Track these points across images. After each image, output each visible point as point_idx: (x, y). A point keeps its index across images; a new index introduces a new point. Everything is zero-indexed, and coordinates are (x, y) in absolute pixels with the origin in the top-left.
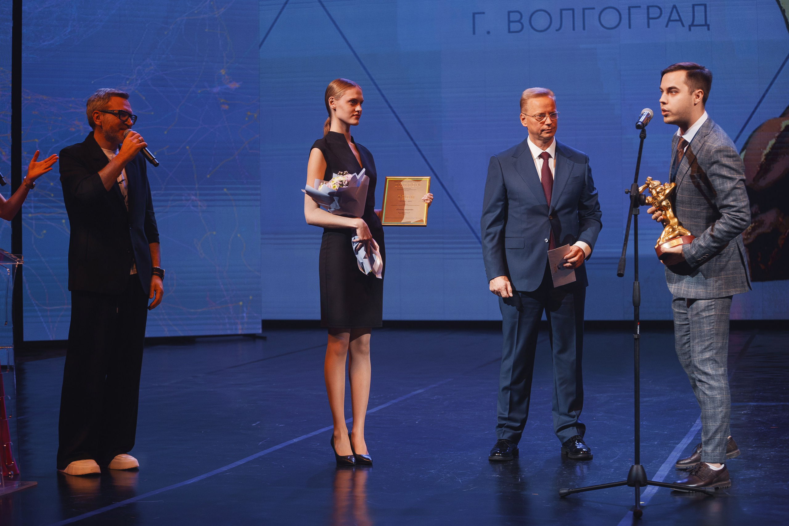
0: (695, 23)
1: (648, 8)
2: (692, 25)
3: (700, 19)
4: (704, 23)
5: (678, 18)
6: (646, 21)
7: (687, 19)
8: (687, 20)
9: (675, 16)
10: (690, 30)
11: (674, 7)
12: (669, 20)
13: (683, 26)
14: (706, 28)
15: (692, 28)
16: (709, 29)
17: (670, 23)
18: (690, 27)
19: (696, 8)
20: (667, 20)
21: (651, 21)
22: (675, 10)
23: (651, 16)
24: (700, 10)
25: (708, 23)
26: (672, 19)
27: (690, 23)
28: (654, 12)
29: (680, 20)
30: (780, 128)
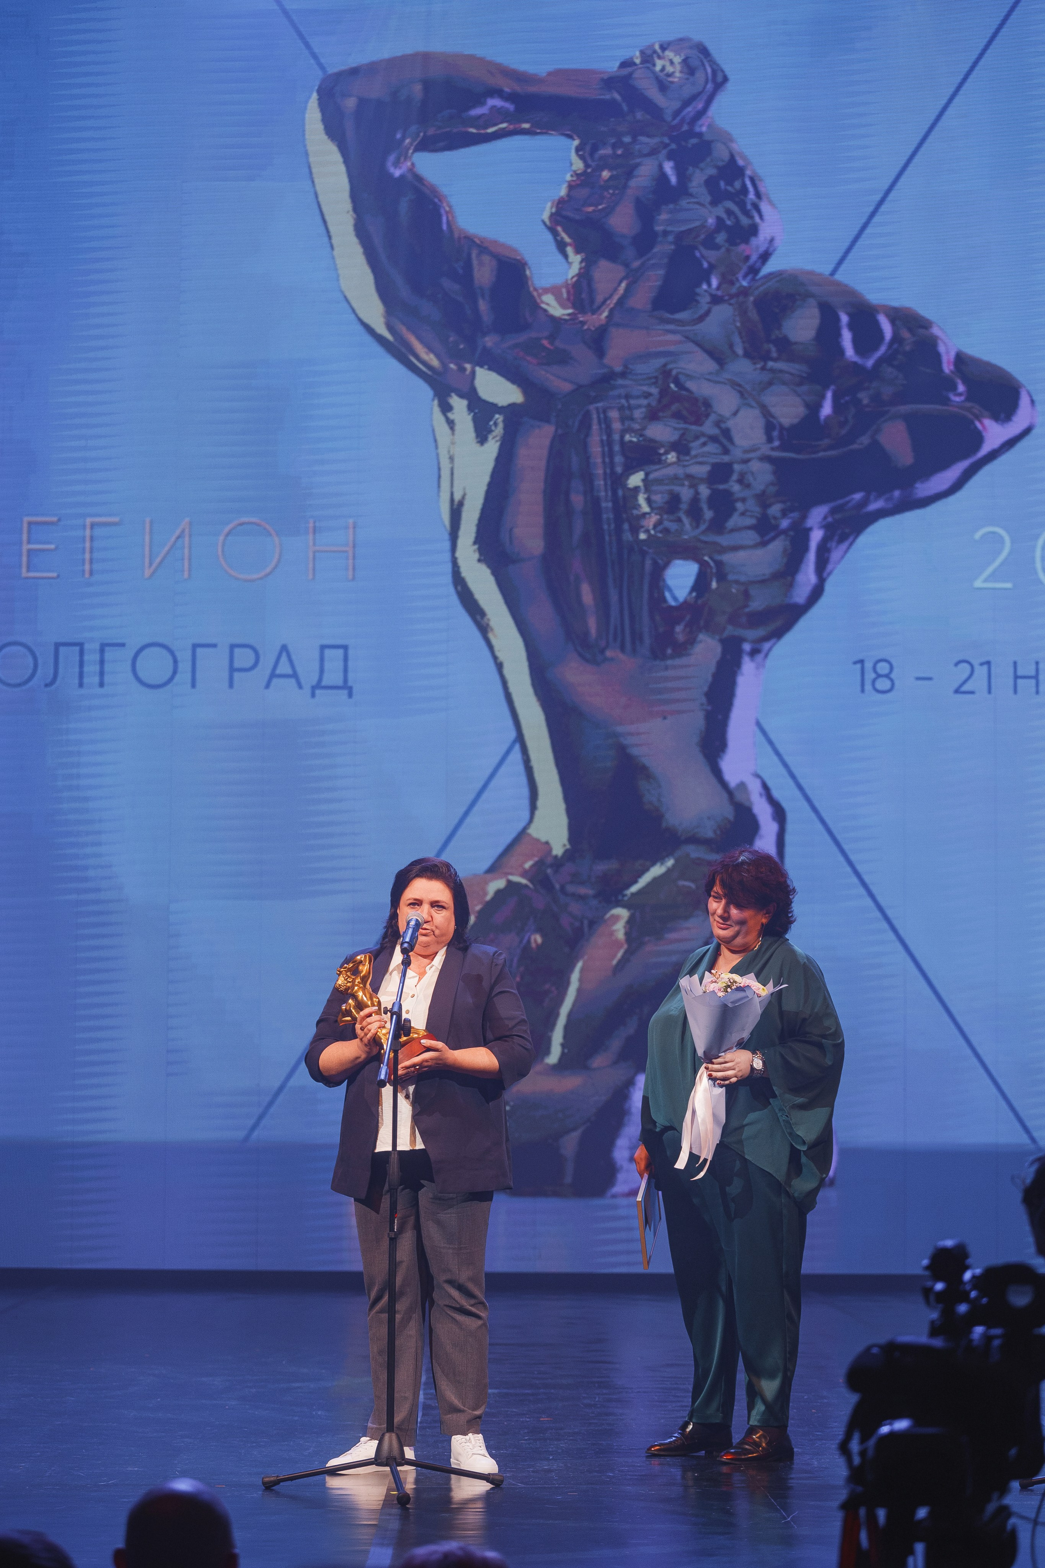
0: (324, 683)
1: (233, 647)
2: (318, 686)
3: (333, 676)
4: (340, 682)
5: (289, 671)
6: (225, 674)
7: (308, 673)
8: (309, 676)
9: (284, 668)
10: (313, 695)
11: (284, 648)
12: (273, 675)
13: (300, 686)
14: (346, 692)
15: (318, 692)
16: (350, 695)
17: (275, 681)
18: (314, 688)
19: (328, 652)
20: (268, 672)
21: (236, 675)
22: (284, 655)
23: (237, 665)
24: (334, 658)
25: (350, 684)
26: (278, 672)
27: (314, 683)
28: (244, 658)
29: (295, 675)
30: (485, 894)
